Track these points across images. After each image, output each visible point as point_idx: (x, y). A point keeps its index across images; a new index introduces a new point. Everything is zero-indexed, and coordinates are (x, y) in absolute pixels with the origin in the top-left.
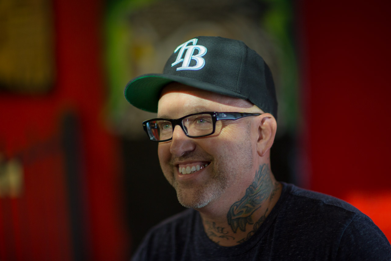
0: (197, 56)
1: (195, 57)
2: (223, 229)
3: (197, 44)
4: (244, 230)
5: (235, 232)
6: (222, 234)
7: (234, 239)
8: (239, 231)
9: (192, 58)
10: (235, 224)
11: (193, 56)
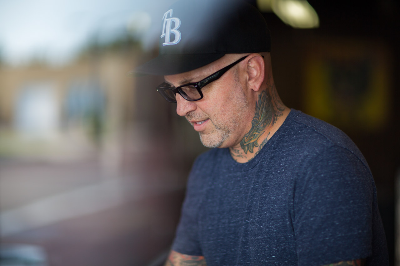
0: (174, 30)
4: (252, 152)
5: (246, 153)
6: (238, 154)
9: (172, 32)
10: (246, 148)
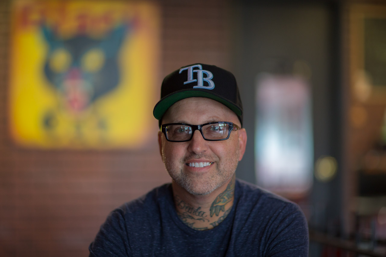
0: (208, 79)
1: (205, 79)
2: (204, 213)
3: (203, 69)
4: (217, 215)
5: (211, 216)
6: (201, 217)
7: (209, 221)
8: (214, 216)
9: (204, 80)
10: (214, 211)
11: (204, 78)
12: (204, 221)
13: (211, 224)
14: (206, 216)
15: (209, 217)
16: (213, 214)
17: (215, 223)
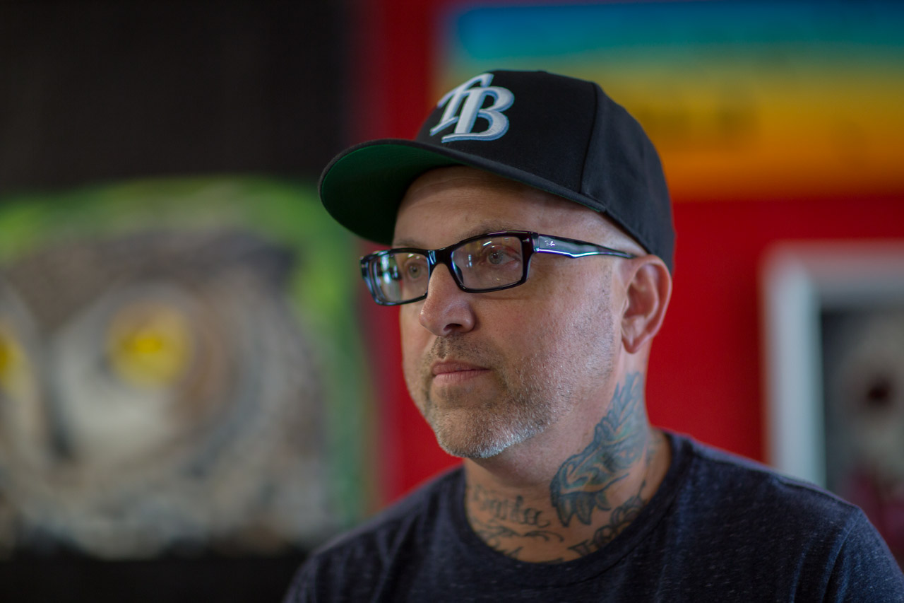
0: (490, 112)
1: (488, 113)
3: (492, 84)
8: (576, 522)
10: (568, 506)
11: (482, 111)
12: (547, 539)
13: (573, 548)
14: (548, 524)
15: (556, 526)
16: (569, 518)
17: (583, 544)
